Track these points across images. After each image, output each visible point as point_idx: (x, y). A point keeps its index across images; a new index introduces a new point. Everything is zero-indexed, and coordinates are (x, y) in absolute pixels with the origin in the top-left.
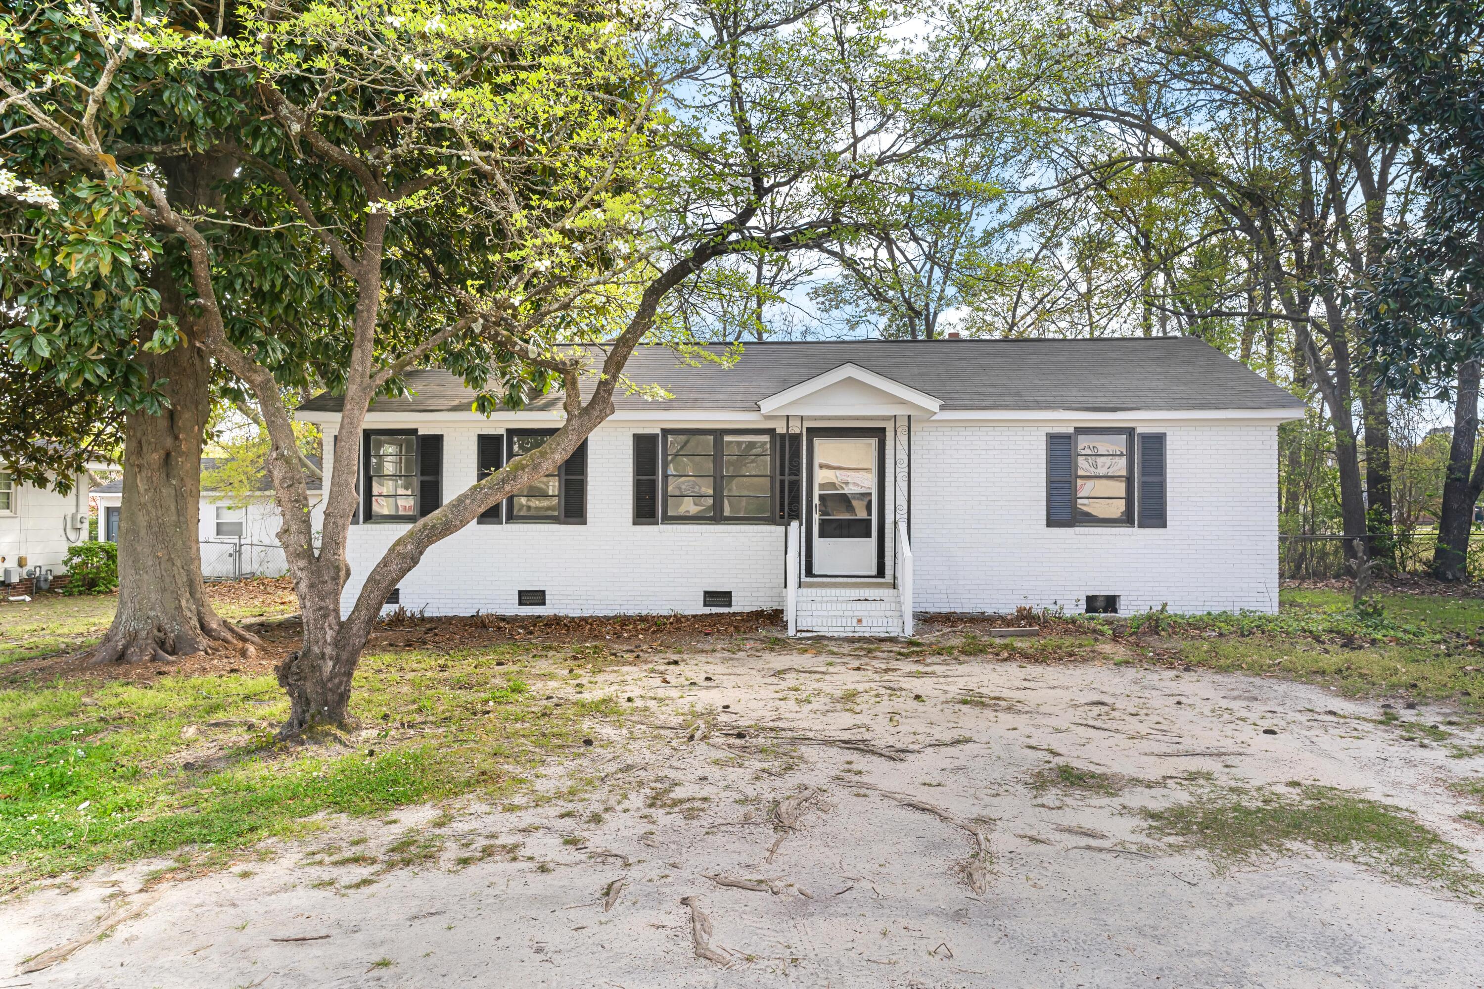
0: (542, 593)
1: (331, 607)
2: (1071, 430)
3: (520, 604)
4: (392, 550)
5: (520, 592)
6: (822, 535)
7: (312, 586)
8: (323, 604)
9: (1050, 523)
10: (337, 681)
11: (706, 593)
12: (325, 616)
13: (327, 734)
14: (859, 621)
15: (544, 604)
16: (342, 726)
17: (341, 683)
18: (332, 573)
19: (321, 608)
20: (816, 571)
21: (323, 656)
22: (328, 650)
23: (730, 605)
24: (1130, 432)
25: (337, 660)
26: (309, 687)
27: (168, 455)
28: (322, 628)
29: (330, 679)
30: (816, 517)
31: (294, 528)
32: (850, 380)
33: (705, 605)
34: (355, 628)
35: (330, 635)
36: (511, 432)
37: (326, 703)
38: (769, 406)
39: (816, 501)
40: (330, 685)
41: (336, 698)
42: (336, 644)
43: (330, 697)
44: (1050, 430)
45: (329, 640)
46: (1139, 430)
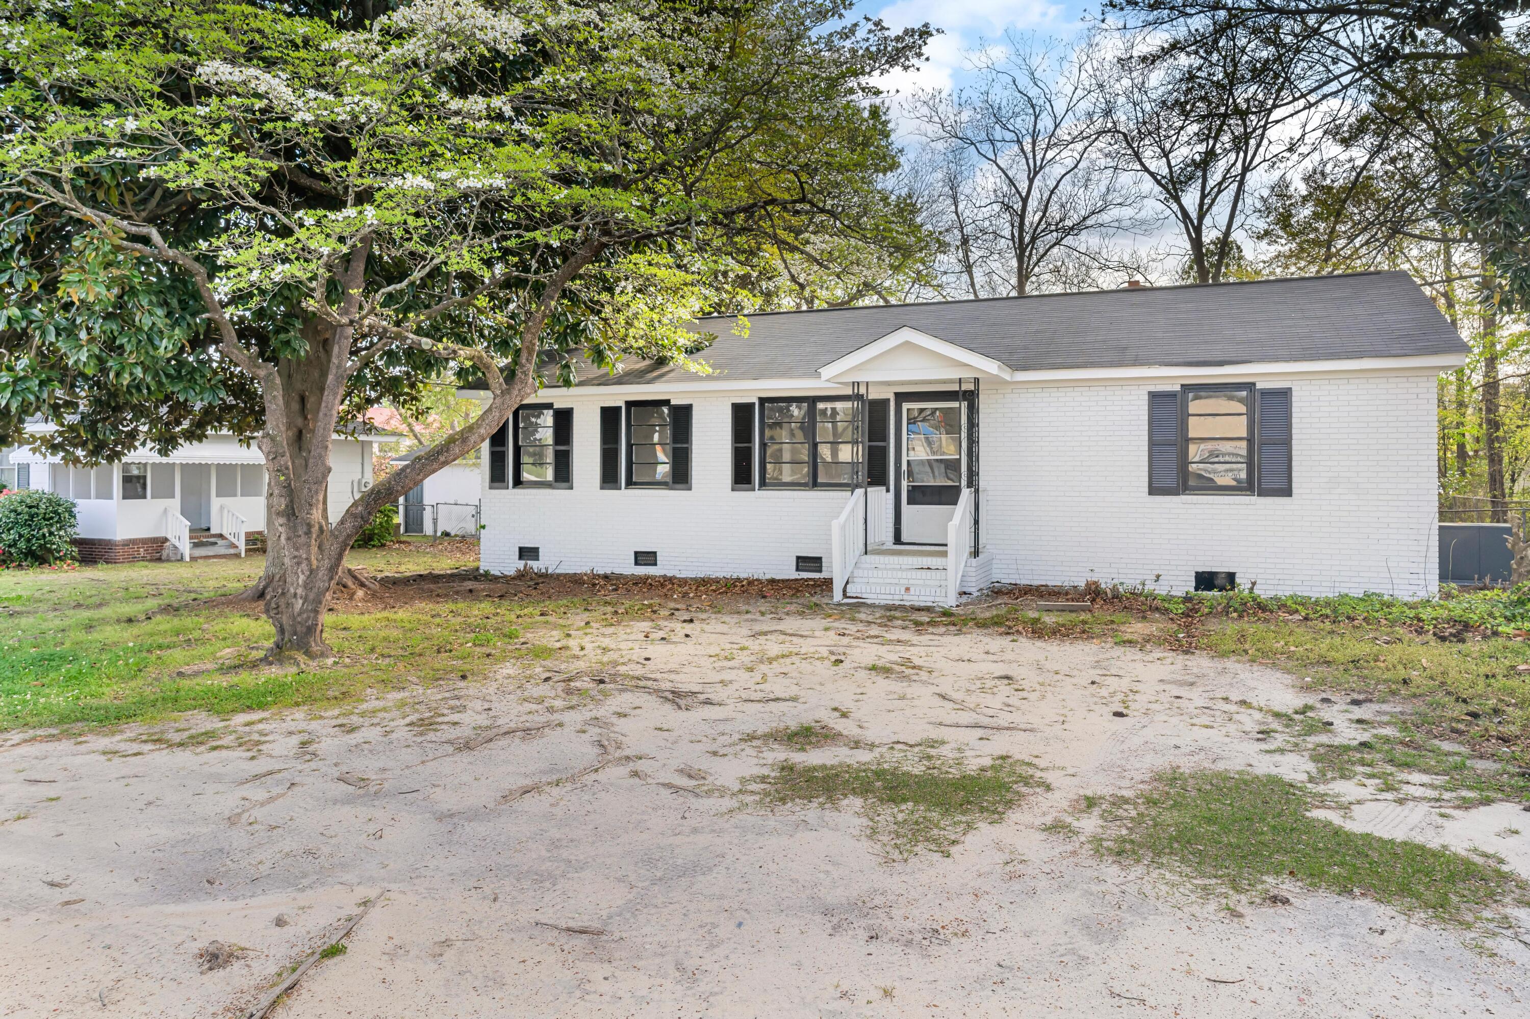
0: (654, 554)
1: (304, 556)
2: (1177, 388)
3: (636, 563)
4: (348, 511)
5: (636, 553)
6: (910, 502)
7: (288, 539)
8: (296, 553)
9: (1153, 490)
10: (305, 616)
11: (798, 558)
12: (298, 564)
13: (291, 658)
14: (907, 589)
15: (655, 564)
16: (308, 653)
17: (309, 618)
18: (305, 529)
19: (295, 557)
20: (904, 538)
21: (295, 595)
22: (300, 591)
23: (820, 571)
24: (1250, 386)
25: (305, 600)
26: (285, 619)
27: (300, 432)
28: (296, 573)
29: (300, 614)
30: (904, 484)
31: (276, 492)
32: (907, 343)
33: (798, 569)
34: (320, 574)
35: (302, 578)
36: (629, 404)
37: (295, 633)
38: (828, 372)
39: (904, 467)
40: (299, 619)
41: (304, 630)
42: (305, 585)
43: (299, 629)
44: (1153, 389)
45: (300, 582)
46: (1259, 386)
